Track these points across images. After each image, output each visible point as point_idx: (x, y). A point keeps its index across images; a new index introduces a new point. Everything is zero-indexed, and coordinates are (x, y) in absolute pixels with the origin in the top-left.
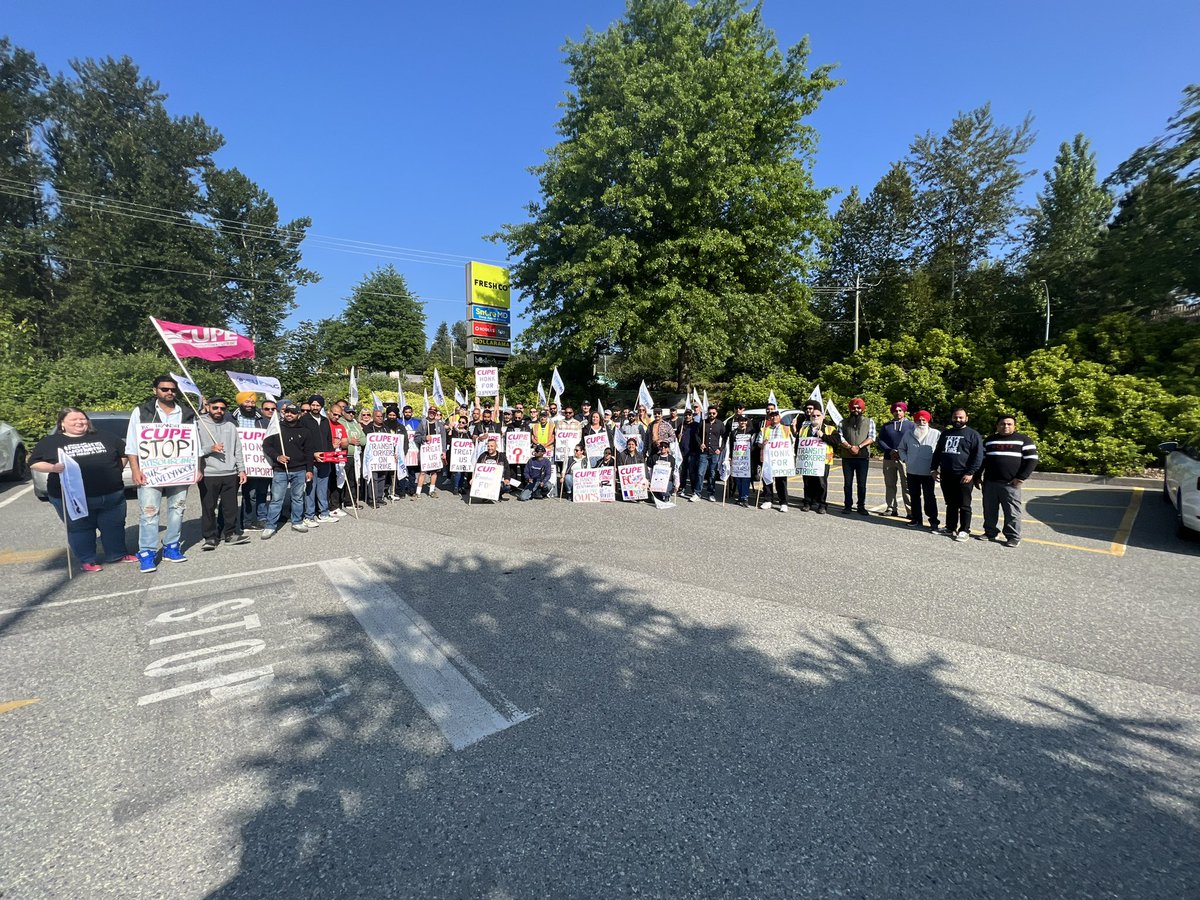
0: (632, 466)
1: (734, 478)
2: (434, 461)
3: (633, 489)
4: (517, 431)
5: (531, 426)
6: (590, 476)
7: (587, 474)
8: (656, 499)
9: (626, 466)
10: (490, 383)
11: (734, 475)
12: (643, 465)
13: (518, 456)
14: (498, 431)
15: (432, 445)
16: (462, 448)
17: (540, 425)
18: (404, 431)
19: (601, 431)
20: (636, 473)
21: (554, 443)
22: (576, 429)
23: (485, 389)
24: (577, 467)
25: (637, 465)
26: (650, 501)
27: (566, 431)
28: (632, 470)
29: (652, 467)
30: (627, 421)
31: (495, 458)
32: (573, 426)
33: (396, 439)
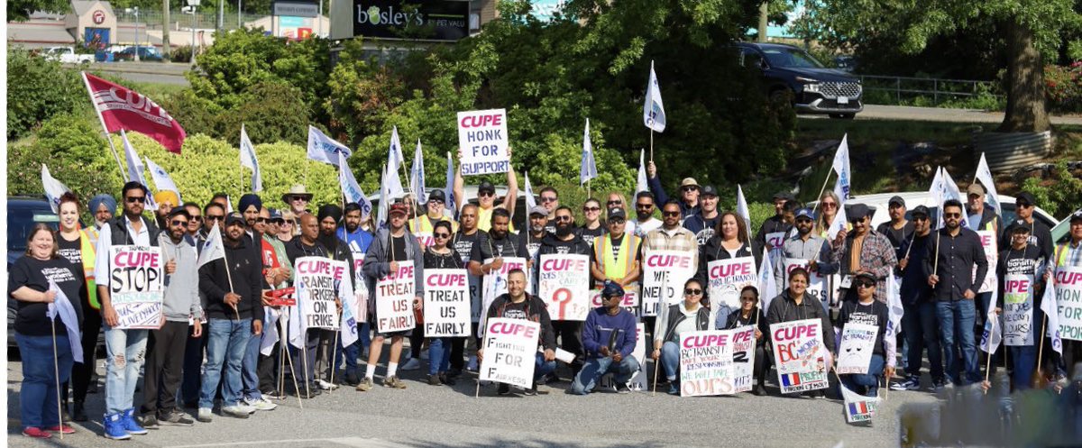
0: (796, 323)
1: (1009, 347)
2: (402, 314)
3: (801, 369)
4: (562, 255)
5: (590, 240)
6: (714, 344)
7: (708, 340)
8: (844, 390)
9: (784, 325)
10: (489, 143)
11: (1007, 343)
12: (818, 321)
13: (563, 304)
14: (522, 253)
15: (399, 280)
16: (444, 289)
17: (608, 240)
18: (346, 255)
19: (742, 253)
20: (804, 338)
21: (639, 279)
22: (686, 249)
23: (480, 158)
24: (687, 328)
25: (807, 322)
26: (833, 393)
27: (665, 253)
28: (797, 332)
29: (841, 327)
30: (795, 232)
31: (523, 307)
32: (680, 242)
33: (338, 270)
